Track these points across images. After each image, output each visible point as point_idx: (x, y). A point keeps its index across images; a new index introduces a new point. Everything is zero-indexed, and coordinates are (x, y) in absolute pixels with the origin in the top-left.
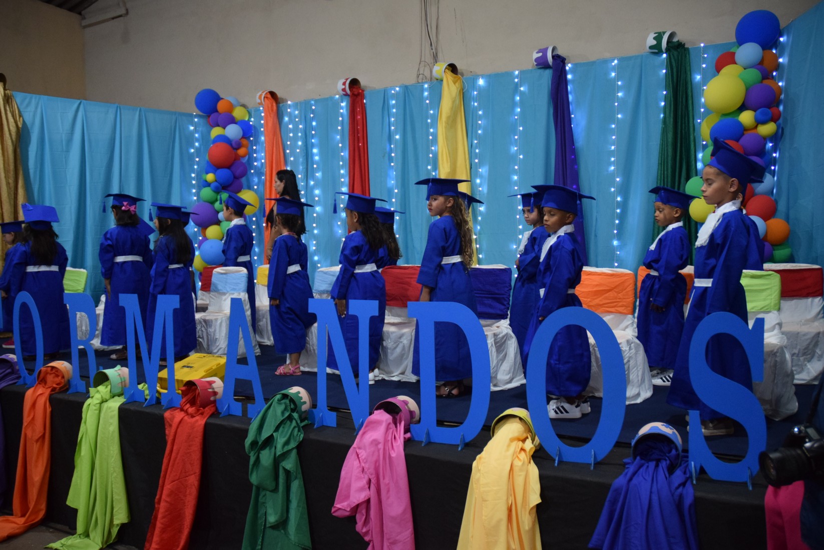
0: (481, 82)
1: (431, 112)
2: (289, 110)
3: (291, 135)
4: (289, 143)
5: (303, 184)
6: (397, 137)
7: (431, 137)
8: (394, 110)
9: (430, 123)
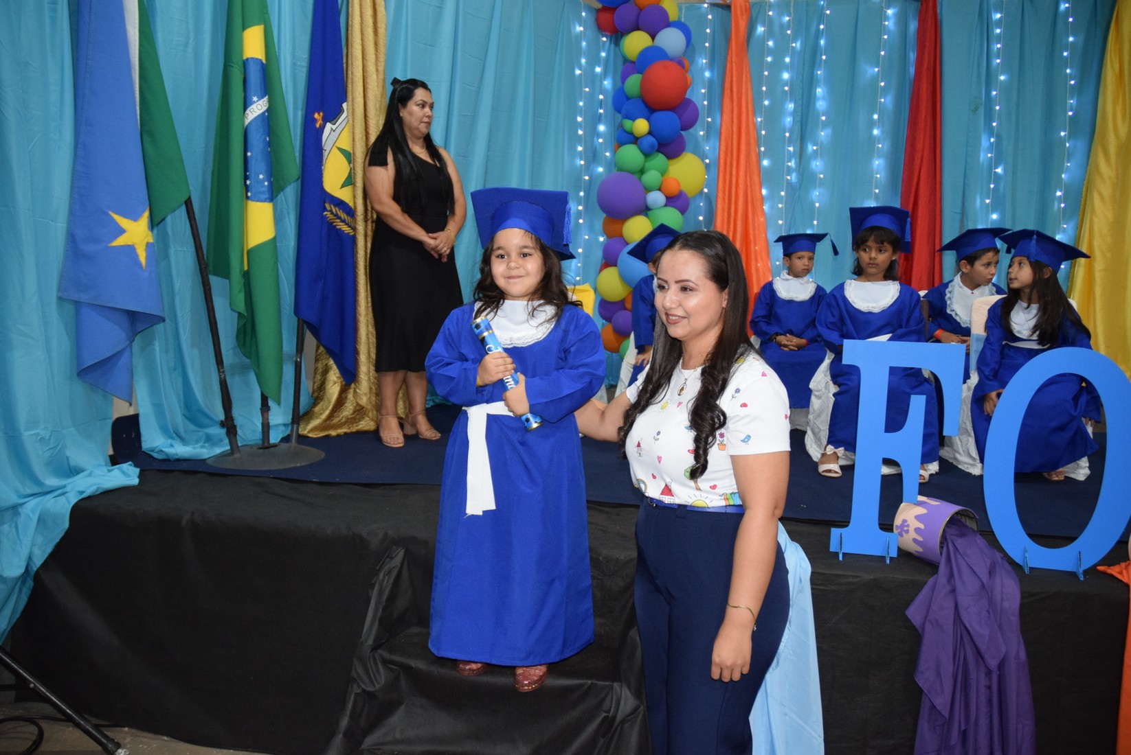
1: (1071, 39)
2: (771, 13)
3: (769, 59)
4: (766, 73)
5: (791, 149)
6: (1002, 78)
7: (1072, 82)
8: (998, 31)
9: (1066, 57)
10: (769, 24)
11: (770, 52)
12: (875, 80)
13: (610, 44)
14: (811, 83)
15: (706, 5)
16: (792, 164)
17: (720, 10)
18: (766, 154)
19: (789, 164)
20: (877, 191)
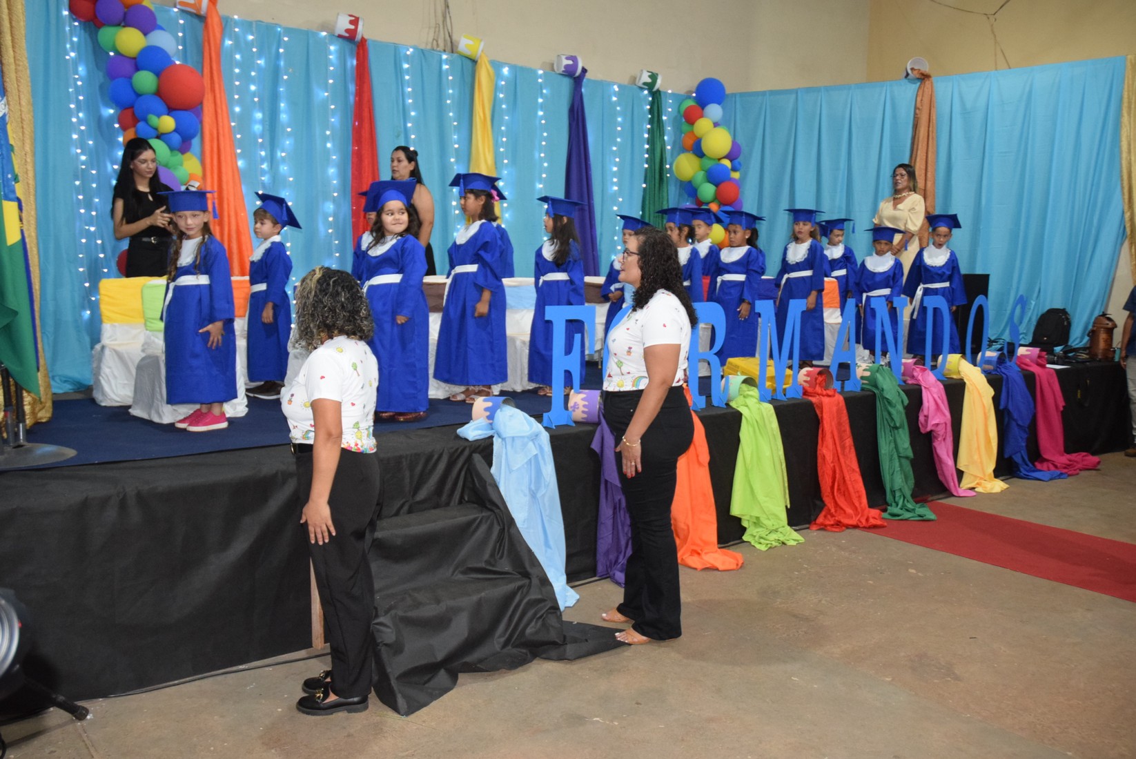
0: (506, 71)
1: (451, 91)
2: (237, 30)
3: (237, 71)
4: (237, 83)
5: (263, 153)
6: (413, 114)
7: (455, 123)
8: (407, 77)
9: (449, 104)
10: (236, 38)
11: (239, 65)
12: (325, 104)
13: (80, 30)
14: (274, 98)
15: (176, 10)
16: (265, 166)
17: (189, 17)
18: (243, 156)
19: (263, 166)
20: (336, 194)
